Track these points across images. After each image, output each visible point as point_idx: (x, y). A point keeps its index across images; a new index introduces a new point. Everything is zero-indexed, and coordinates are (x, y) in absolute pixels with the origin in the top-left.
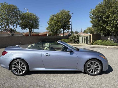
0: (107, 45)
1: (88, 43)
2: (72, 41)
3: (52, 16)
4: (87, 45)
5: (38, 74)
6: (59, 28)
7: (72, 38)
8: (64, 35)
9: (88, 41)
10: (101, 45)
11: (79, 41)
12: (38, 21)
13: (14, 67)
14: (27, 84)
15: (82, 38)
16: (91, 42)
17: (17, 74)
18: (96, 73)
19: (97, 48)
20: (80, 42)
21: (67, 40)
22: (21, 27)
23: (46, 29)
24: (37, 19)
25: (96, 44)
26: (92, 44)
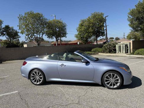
1: (128, 53)
2: (107, 50)
3: (82, 21)
4: (125, 55)
5: (55, 85)
6: (90, 34)
7: (107, 46)
8: (97, 43)
9: (128, 50)
11: (115, 50)
12: (66, 28)
13: (33, 77)
14: (42, 93)
15: (120, 46)
16: (132, 51)
17: (35, 83)
18: (115, 87)
19: (138, 59)
20: (117, 52)
21: (100, 49)
22: (47, 36)
23: (75, 37)
24: (64, 27)
25: (138, 54)
26: (133, 54)
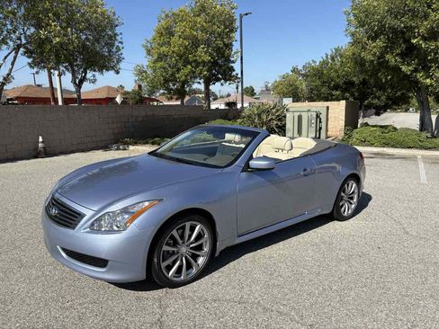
0: (410, 148)
3: (167, 16)
7: (259, 115)
9: (320, 128)
10: (386, 145)
15: (300, 118)
20: (289, 134)
25: (365, 142)
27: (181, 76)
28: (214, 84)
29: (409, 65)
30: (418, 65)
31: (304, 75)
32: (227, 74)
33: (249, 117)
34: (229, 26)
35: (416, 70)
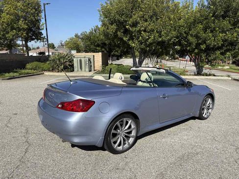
1: (91, 71)
7: (59, 60)
9: (91, 66)
11: (72, 66)
15: (81, 61)
20: (76, 69)
27: (9, 36)
28: (30, 41)
29: (126, 37)
30: (130, 37)
31: (82, 39)
32: (38, 36)
33: (54, 60)
34: (37, 9)
35: (129, 40)
